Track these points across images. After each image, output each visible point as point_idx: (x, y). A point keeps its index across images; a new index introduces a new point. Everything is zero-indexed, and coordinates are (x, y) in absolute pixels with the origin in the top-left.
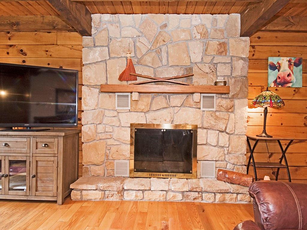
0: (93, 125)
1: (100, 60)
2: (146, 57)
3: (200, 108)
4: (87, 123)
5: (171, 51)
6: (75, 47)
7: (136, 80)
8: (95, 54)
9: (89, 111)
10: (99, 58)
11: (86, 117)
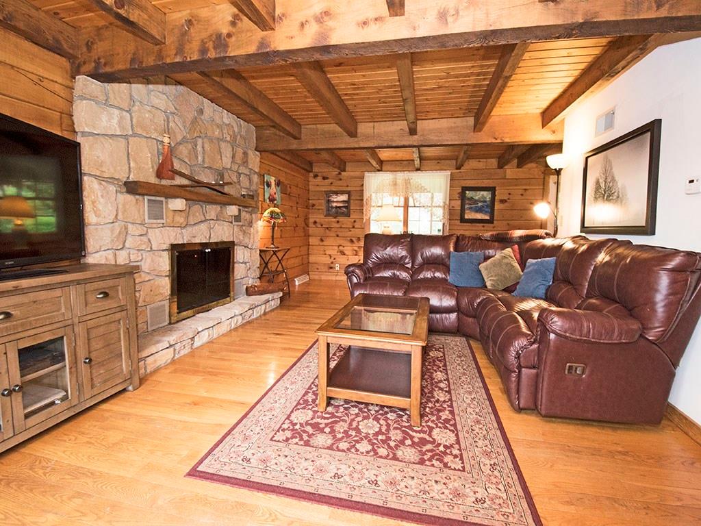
0: (110, 252)
1: (120, 134)
2: (181, 147)
3: (231, 223)
4: (100, 249)
5: (206, 146)
6: (45, 83)
7: (173, 179)
8: (112, 121)
9: (101, 227)
10: (118, 129)
11: (97, 237)
